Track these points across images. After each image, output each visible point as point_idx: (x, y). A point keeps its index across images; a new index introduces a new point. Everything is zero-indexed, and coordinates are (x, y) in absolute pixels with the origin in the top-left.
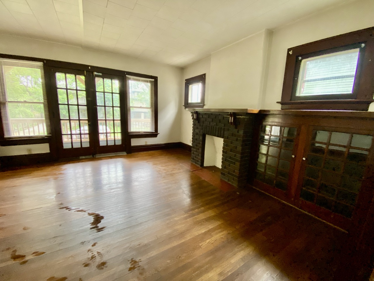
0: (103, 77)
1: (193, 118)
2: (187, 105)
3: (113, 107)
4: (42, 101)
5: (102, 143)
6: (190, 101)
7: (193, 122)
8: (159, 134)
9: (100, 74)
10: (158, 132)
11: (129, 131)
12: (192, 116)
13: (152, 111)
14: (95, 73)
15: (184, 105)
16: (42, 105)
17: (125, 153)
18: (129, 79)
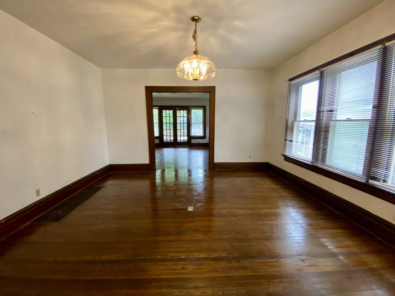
0: (180, 110)
3: (184, 123)
4: (158, 122)
5: (179, 141)
9: (179, 109)
10: (206, 137)
11: (191, 135)
14: (177, 109)
16: (158, 124)
17: (188, 146)
18: (191, 109)
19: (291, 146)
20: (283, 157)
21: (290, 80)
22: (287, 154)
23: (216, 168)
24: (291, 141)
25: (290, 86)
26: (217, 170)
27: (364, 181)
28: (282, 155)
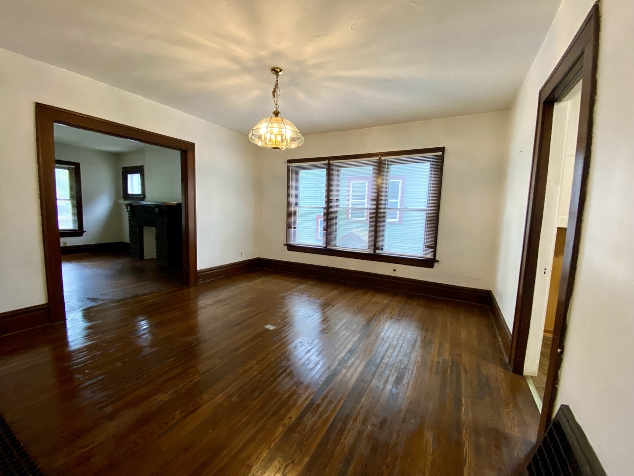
1: (128, 211)
2: (126, 196)
6: (130, 192)
7: (129, 214)
8: (85, 233)
10: (84, 230)
12: (127, 208)
13: (73, 203)
15: (122, 196)
19: (295, 232)
20: (286, 247)
21: (289, 161)
22: (292, 242)
23: (200, 280)
24: (295, 228)
25: (288, 167)
26: (201, 282)
27: (372, 252)
28: (284, 245)
